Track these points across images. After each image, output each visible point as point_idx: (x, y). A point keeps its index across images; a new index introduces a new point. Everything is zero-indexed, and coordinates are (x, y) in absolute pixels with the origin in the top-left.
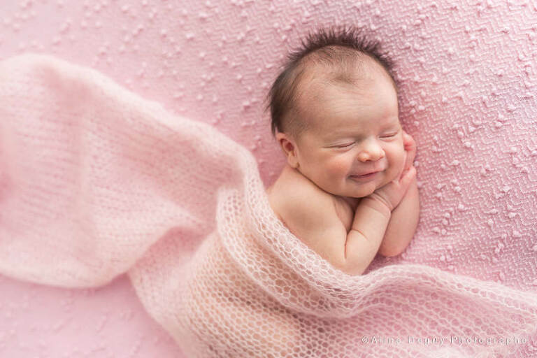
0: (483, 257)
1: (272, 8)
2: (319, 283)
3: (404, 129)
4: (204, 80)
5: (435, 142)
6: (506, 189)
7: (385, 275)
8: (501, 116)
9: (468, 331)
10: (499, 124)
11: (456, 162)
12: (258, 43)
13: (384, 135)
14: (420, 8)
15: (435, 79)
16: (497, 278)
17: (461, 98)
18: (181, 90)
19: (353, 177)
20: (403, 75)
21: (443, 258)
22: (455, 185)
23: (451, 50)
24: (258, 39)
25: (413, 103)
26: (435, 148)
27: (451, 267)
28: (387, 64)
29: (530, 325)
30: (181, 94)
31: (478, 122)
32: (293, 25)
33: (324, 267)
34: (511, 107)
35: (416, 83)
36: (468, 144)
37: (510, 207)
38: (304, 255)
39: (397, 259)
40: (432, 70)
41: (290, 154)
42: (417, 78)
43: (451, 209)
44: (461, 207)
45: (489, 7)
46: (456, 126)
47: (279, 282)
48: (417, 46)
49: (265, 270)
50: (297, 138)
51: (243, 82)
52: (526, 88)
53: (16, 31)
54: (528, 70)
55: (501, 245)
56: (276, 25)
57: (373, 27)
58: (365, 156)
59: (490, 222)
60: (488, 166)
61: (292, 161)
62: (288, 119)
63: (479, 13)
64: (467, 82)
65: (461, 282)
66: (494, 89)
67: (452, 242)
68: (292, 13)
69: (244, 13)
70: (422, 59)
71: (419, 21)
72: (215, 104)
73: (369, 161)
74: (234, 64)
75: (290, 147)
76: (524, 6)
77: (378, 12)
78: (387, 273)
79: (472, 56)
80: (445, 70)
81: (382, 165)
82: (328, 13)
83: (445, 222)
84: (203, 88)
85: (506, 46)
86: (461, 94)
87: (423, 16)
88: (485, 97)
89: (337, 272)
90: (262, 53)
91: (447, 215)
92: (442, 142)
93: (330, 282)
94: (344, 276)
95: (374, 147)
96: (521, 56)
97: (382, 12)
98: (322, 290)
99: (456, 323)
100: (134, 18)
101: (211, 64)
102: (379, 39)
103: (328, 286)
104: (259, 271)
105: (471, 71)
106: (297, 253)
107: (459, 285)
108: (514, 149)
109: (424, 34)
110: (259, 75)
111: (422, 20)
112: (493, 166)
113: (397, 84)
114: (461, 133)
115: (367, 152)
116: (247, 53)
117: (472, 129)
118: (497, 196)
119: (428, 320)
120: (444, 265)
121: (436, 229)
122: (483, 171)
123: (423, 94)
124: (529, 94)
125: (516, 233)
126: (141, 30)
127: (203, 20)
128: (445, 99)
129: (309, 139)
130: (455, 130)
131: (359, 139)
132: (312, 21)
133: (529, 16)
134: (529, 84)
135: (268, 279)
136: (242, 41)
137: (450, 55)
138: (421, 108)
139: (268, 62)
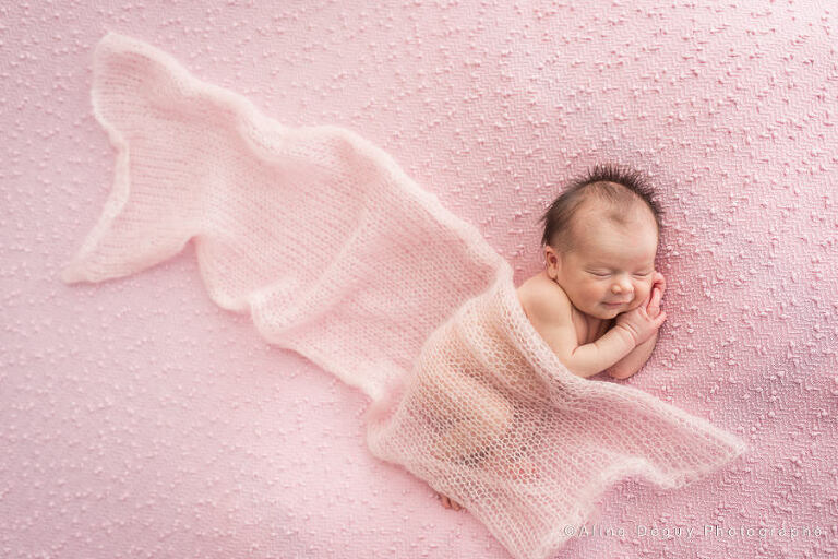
0: (700, 395)
1: (564, 134)
2: (544, 371)
3: (656, 269)
4: (484, 182)
5: (681, 286)
6: (733, 339)
7: (605, 388)
8: (742, 277)
9: (666, 455)
10: (739, 283)
11: (694, 307)
12: (543, 161)
13: (638, 273)
14: (695, 167)
15: (693, 232)
16: (707, 415)
17: (711, 253)
18: (461, 186)
19: (604, 303)
20: (667, 222)
21: (664, 388)
22: (689, 327)
23: (713, 210)
24: (544, 158)
25: (669, 247)
26: (679, 291)
27: (669, 398)
28: (656, 209)
29: (721, 459)
30: (459, 190)
31: (720, 277)
32: (579, 154)
33: (552, 359)
34: (753, 271)
35: (677, 231)
36: (708, 294)
37: (731, 356)
38: (538, 344)
39: (624, 381)
40: (693, 223)
41: (552, 265)
42: (678, 227)
43: (681, 347)
44: (690, 346)
45: (755, 182)
46: (702, 276)
47: (509, 367)
48: (685, 199)
49: (498, 355)
50: (563, 256)
51: (521, 193)
52: (770, 258)
53: (323, 98)
54: (775, 242)
55: (717, 387)
56: (564, 150)
57: (651, 174)
58: (617, 289)
59: (712, 364)
60: (721, 317)
61: (553, 272)
62: (560, 237)
63: (745, 184)
64: (720, 240)
65: (671, 411)
66: (742, 252)
67: (674, 376)
68: (580, 142)
69: (537, 132)
70: (686, 212)
71: (691, 179)
72: (489, 206)
73: (619, 293)
74: (516, 175)
75: (553, 260)
76: (786, 187)
77: (658, 162)
78: (607, 388)
79: (730, 220)
80: (704, 226)
81: (629, 298)
82: (614, 151)
83: (673, 357)
84: (481, 189)
85: (761, 217)
86: (712, 250)
87: (696, 175)
88: (732, 258)
89: (561, 366)
90: (545, 172)
91: (677, 351)
92: (687, 287)
93: (553, 373)
94: (567, 372)
95: (626, 282)
96: (772, 230)
97: (662, 162)
98: (545, 377)
99: (658, 445)
100: (433, 111)
101: (495, 170)
102: (654, 185)
103: (550, 376)
104: (493, 355)
105: (726, 232)
106: (531, 341)
107: (670, 414)
108: (747, 307)
109: (693, 191)
110: (537, 190)
111: (695, 179)
112: (725, 317)
113: (660, 228)
114: (704, 283)
115: (619, 285)
116: (530, 168)
117: (714, 282)
118: (723, 344)
119: (634, 437)
120: (664, 395)
121: (664, 362)
122: (716, 320)
123: (681, 242)
124: (770, 263)
125: (731, 379)
126: (437, 124)
127: (497, 128)
128: (697, 251)
129: (573, 258)
130: (700, 280)
131: (615, 271)
132: (597, 155)
133: (788, 197)
134: (772, 255)
135: (500, 363)
136: (529, 156)
137: (711, 214)
138: (676, 253)
139: (549, 181)
